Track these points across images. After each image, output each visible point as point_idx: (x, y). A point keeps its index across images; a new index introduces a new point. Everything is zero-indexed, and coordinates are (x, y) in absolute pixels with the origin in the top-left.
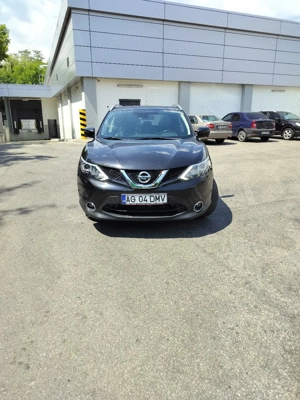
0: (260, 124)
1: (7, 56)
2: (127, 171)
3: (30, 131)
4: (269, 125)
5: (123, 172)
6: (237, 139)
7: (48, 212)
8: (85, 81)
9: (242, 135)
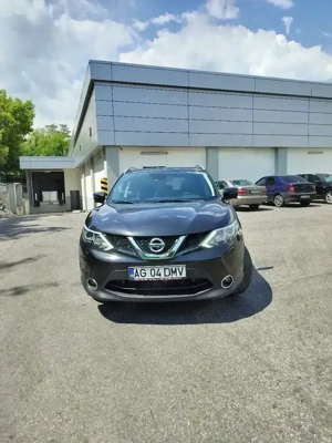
0: (299, 188)
1: (31, 130)
2: (136, 238)
3: (51, 203)
4: (308, 188)
5: (131, 239)
6: (274, 205)
7: (47, 292)
8: (107, 150)
9: (279, 200)
